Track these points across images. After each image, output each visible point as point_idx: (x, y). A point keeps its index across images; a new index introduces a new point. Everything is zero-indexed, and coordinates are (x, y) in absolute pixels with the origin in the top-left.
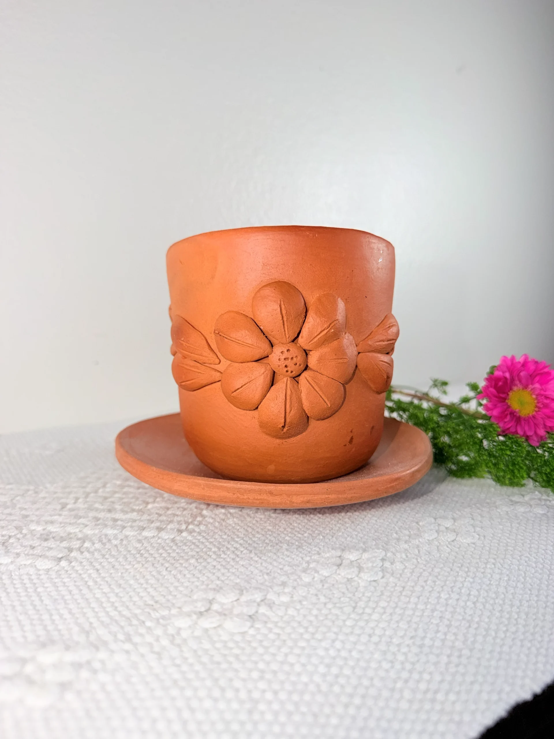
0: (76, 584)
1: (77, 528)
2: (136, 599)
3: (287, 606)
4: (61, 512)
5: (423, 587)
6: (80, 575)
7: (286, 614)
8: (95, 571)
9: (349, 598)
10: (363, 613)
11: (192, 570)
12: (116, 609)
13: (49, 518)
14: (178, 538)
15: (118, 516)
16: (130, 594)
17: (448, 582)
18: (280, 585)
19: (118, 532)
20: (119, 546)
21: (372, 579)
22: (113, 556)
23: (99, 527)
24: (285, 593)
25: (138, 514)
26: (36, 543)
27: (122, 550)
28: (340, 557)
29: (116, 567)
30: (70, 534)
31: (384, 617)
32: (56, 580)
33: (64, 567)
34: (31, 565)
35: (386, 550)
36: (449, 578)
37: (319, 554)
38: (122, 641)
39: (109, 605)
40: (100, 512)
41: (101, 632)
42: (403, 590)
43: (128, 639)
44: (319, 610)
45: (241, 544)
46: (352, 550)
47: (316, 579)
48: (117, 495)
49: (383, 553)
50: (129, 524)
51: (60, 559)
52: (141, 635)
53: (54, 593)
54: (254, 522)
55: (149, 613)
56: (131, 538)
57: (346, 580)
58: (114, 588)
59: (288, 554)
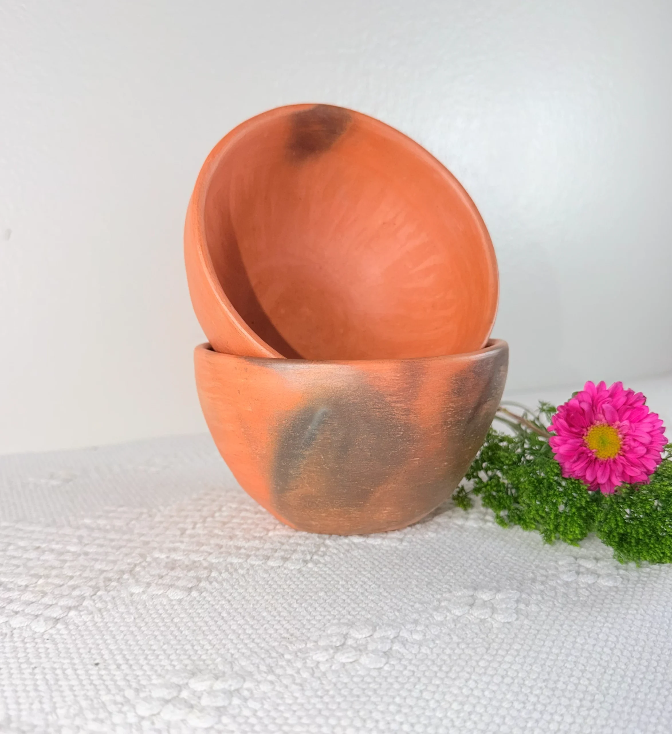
0: (211, 614)
1: (201, 556)
2: (271, 631)
3: (420, 644)
4: (181, 539)
5: (558, 631)
6: (213, 606)
7: (419, 653)
8: (227, 602)
9: (482, 638)
10: (496, 654)
11: (322, 603)
12: (253, 641)
13: (171, 545)
14: (304, 569)
15: (241, 543)
16: (265, 626)
17: (585, 627)
18: (412, 623)
19: (243, 561)
20: (246, 576)
21: (506, 621)
22: (242, 587)
23: (223, 555)
24: (418, 632)
25: (260, 542)
26: (164, 572)
27: (250, 580)
28: (472, 596)
29: (246, 598)
30: (194, 562)
31: (517, 659)
32: (190, 611)
33: (195, 598)
34: (163, 595)
35: (521, 591)
36: (587, 623)
37: (450, 592)
39: (246, 637)
40: (222, 539)
42: (538, 633)
43: (271, 670)
44: (453, 650)
45: (369, 579)
46: (485, 590)
47: (448, 618)
48: (235, 520)
49: (518, 594)
50: (253, 552)
51: (191, 589)
52: (282, 667)
53: (190, 624)
54: (380, 554)
55: (286, 646)
56: (257, 568)
57: (478, 620)
58: (249, 620)
59: (418, 590)
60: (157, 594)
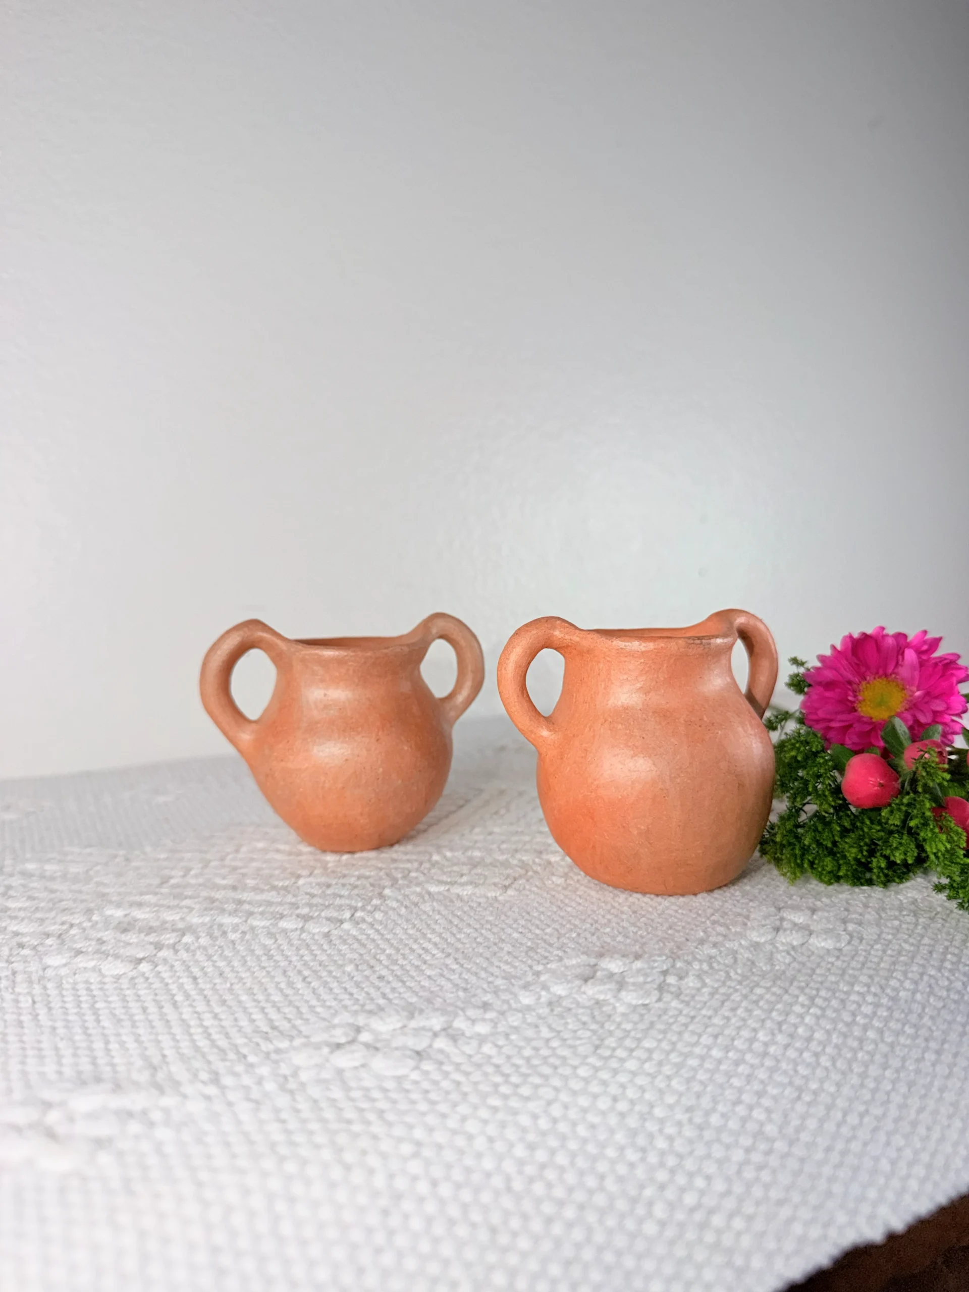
0: (158, 998)
2: (244, 1023)
3: (482, 1040)
5: (727, 1018)
7: (477, 1053)
8: (191, 980)
11: (345, 982)
12: (208, 1036)
15: (248, 895)
16: (236, 1015)
17: (775, 1013)
19: (240, 921)
21: (640, 1003)
22: (225, 958)
23: (212, 912)
24: (484, 1020)
25: (279, 894)
28: (593, 966)
29: (225, 975)
32: (128, 992)
33: (144, 973)
34: (94, 969)
36: (780, 1006)
38: (203, 1082)
39: (200, 1030)
41: (177, 1070)
42: (691, 1022)
43: (215, 1079)
44: (536, 1049)
45: (435, 944)
47: (542, 1000)
49: (669, 962)
51: (140, 961)
52: (236, 1075)
53: (119, 1012)
56: (260, 931)
57: (593, 1002)
58: (215, 1006)
59: (510, 959)
60: (85, 968)
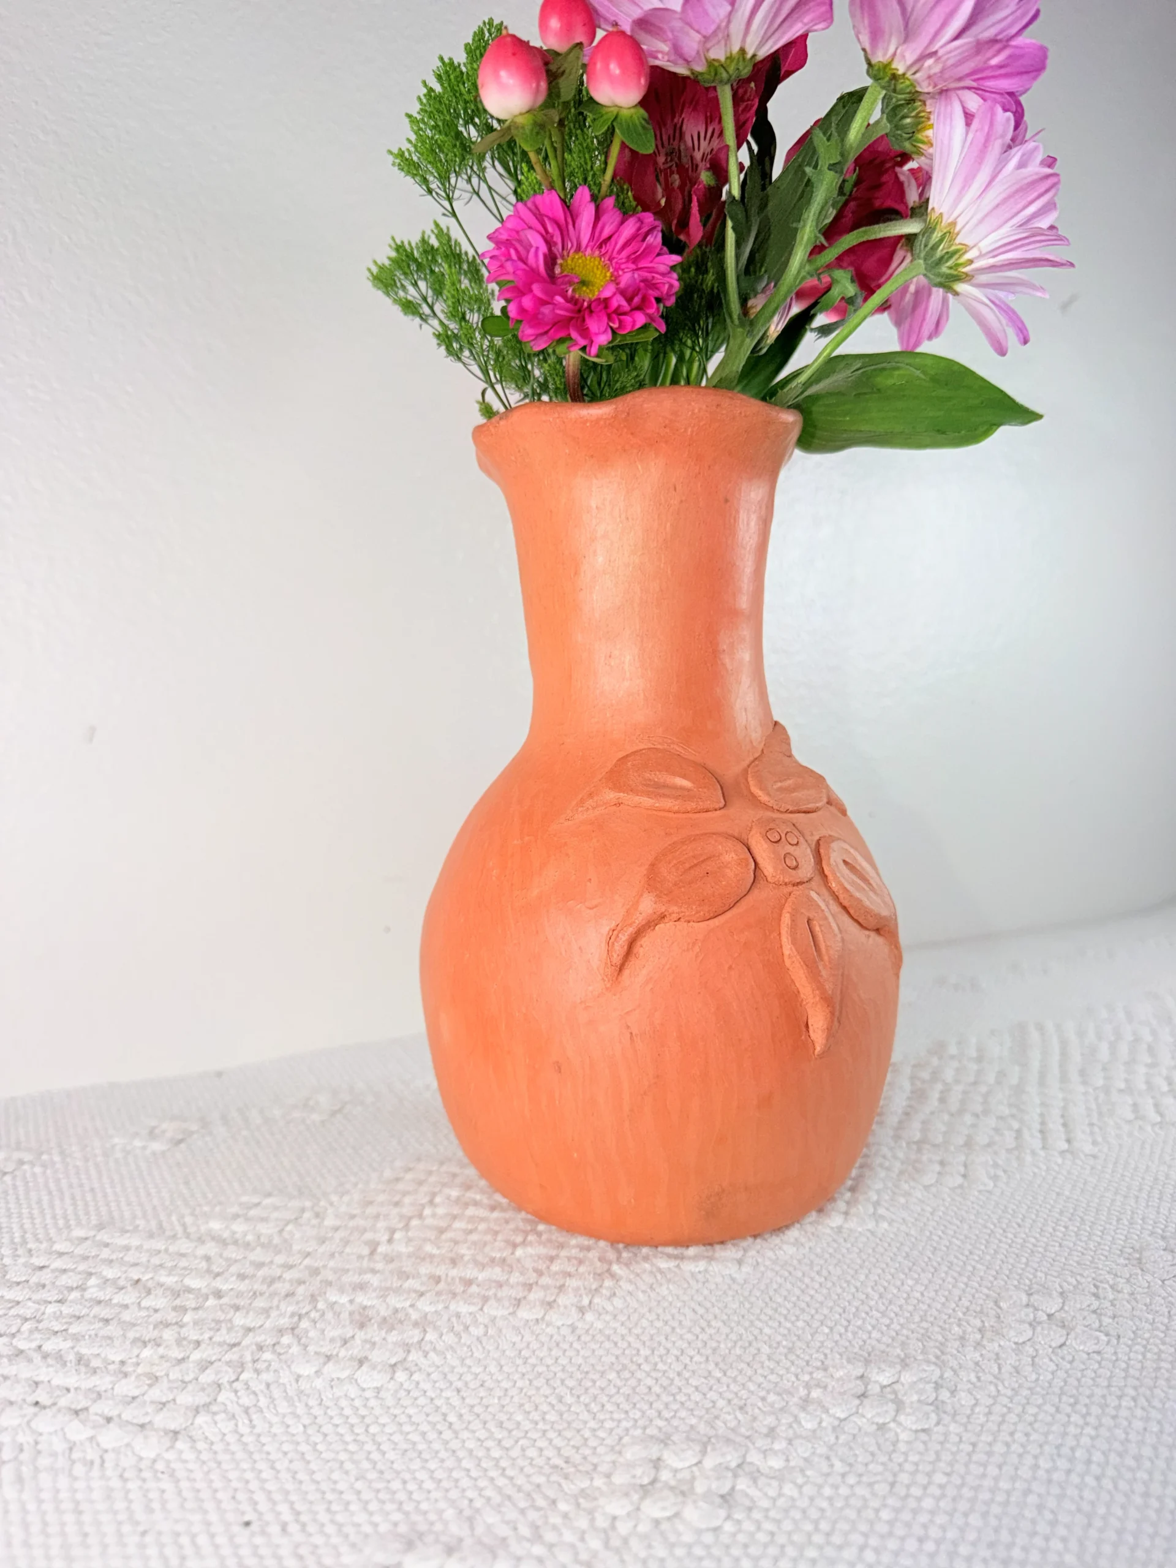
1: (406, 1299)
2: (532, 1453)
3: (779, 1477)
4: (372, 1265)
5: (1007, 1445)
7: (780, 1495)
8: (455, 1393)
11: (613, 1395)
12: (504, 1472)
13: (356, 1278)
15: (470, 1272)
16: (521, 1442)
17: (1051, 1437)
18: (766, 1436)
19: (477, 1309)
20: (484, 1340)
21: (919, 1428)
22: (478, 1362)
23: (443, 1297)
24: (776, 1453)
25: (503, 1271)
28: (862, 1377)
29: (487, 1385)
30: (396, 1311)
31: (942, 1504)
32: (396, 1411)
33: (402, 1384)
34: (349, 1380)
35: (942, 1365)
36: (1054, 1428)
39: (491, 1464)
42: (973, 1451)
43: (537, 1535)
44: (836, 1487)
45: (689, 1343)
47: (824, 1424)
48: (457, 1225)
49: (938, 1372)
51: (394, 1367)
52: (555, 1528)
53: (398, 1438)
54: (706, 1292)
55: (560, 1485)
56: (501, 1323)
57: (875, 1427)
58: (493, 1430)
59: (772, 1365)
60: (338, 1379)
